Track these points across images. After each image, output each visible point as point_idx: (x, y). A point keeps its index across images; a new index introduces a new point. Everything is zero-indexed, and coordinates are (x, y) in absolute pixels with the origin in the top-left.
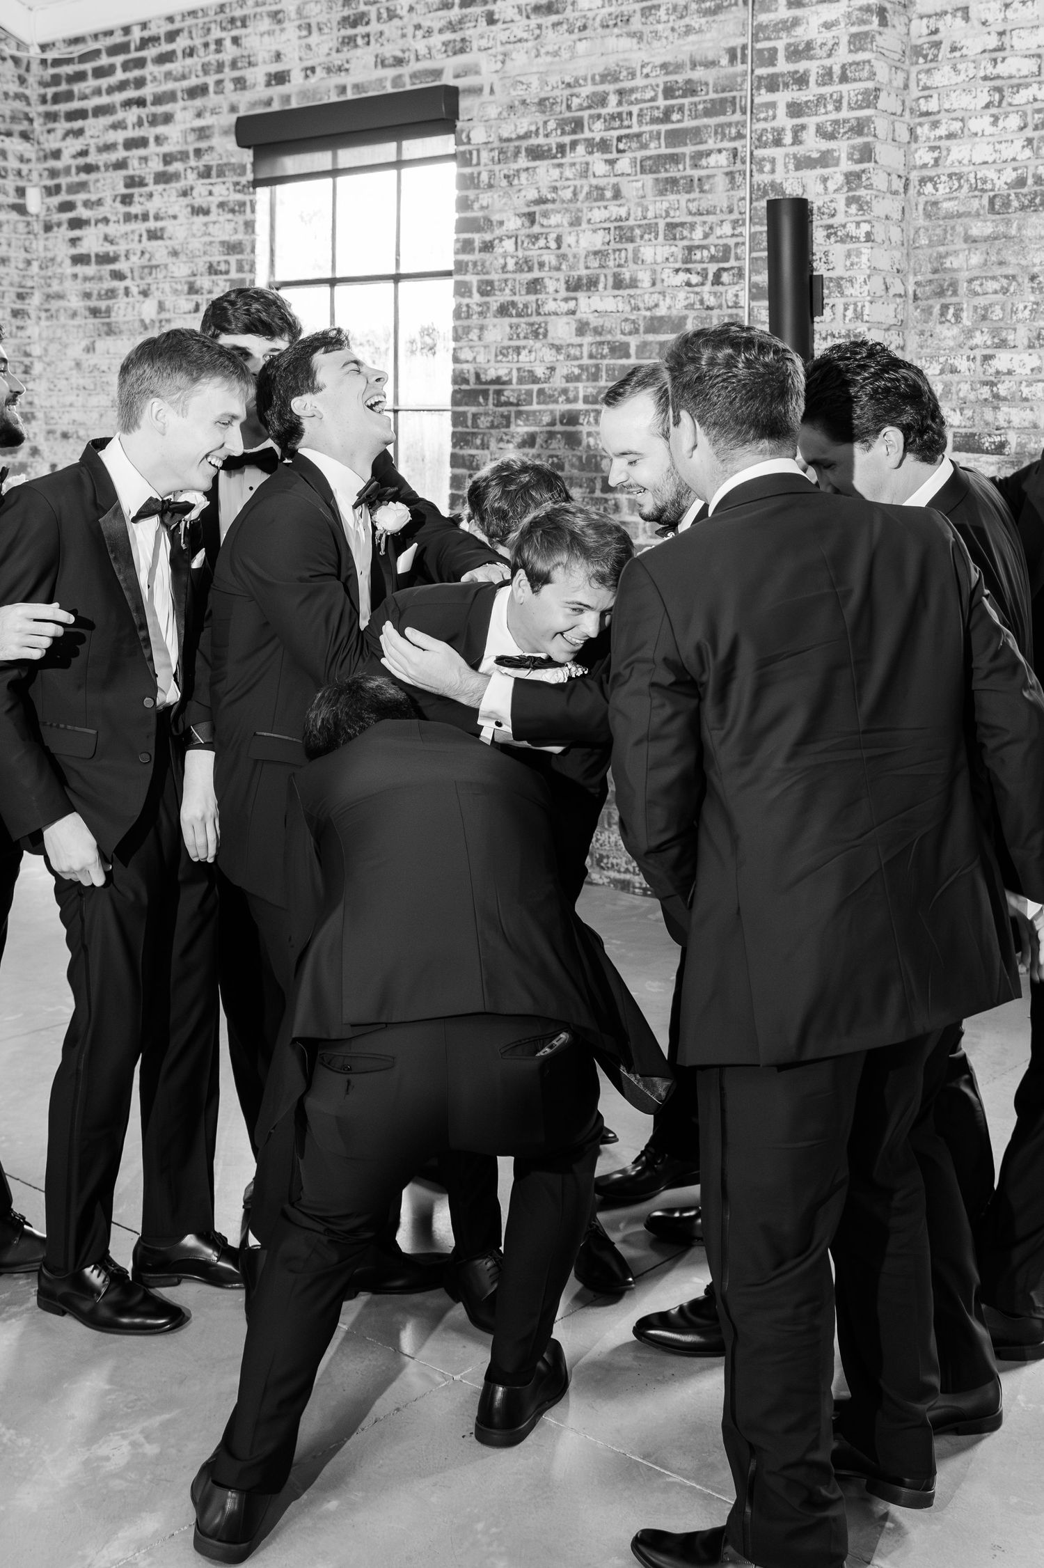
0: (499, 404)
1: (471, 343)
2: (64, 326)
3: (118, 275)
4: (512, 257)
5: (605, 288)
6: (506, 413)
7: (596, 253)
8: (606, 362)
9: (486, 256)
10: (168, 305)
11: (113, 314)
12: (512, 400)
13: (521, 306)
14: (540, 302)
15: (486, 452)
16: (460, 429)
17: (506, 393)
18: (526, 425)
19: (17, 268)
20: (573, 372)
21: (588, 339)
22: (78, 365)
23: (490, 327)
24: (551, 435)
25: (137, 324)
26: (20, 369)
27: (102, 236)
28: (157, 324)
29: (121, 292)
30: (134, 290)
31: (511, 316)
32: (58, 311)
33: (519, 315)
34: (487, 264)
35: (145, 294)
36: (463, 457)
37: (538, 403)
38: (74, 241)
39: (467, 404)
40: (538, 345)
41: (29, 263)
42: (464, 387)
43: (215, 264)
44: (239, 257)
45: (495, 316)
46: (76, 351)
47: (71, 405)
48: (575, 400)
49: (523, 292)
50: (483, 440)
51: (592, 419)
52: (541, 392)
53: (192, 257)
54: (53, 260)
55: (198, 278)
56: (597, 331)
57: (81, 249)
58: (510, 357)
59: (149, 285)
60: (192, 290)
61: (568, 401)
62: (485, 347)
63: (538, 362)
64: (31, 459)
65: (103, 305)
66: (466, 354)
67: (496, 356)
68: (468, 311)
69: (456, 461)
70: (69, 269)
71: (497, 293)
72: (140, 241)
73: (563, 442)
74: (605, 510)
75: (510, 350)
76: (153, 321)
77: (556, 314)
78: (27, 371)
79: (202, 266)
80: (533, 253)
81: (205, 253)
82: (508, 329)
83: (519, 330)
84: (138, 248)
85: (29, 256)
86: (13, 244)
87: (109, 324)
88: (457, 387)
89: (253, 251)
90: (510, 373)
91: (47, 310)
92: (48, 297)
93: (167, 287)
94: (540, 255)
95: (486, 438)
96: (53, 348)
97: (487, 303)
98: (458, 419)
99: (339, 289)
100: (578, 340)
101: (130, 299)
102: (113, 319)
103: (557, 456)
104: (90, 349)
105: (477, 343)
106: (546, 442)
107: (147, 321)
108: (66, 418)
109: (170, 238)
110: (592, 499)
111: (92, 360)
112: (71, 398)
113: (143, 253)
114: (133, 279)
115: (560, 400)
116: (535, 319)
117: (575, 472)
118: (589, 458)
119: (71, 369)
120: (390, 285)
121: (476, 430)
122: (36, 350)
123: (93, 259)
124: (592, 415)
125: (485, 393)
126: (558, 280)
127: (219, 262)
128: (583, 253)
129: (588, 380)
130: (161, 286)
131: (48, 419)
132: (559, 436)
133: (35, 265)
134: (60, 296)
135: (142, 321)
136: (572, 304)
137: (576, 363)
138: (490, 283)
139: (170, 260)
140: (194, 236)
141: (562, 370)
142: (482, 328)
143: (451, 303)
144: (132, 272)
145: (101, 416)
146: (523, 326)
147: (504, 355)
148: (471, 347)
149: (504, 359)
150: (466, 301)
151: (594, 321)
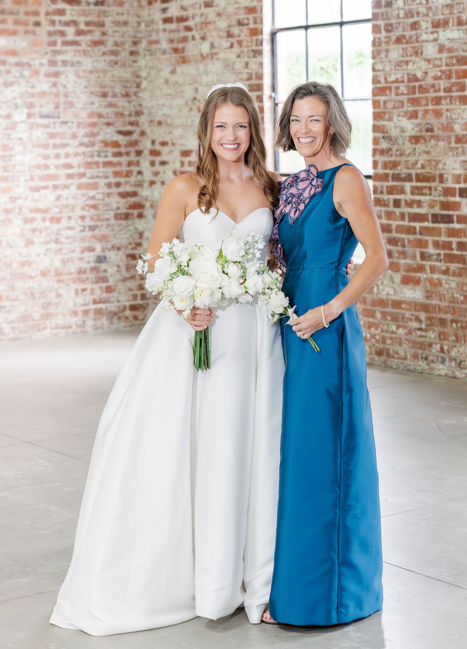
0: (397, 94)
1: (382, 60)
2: (158, 59)
3: (188, 29)
4: (402, 9)
5: (453, 25)
6: (401, 100)
7: (447, 6)
8: (455, 68)
9: (388, 10)
10: (216, 44)
11: (186, 51)
12: (405, 92)
13: (408, 37)
14: (418, 35)
15: (391, 123)
16: (377, 110)
17: (402, 88)
18: (413, 106)
19: (133, 27)
20: (437, 75)
21: (445, 55)
22: (167, 81)
23: (392, 50)
24: (426, 111)
25: (199, 56)
26: (135, 85)
27: (179, 7)
28: (210, 56)
29: (190, 38)
30: (197, 37)
31: (403, 43)
32: (155, 50)
33: (407, 43)
34: (389, 14)
35: (203, 38)
36: (379, 127)
37: (420, 93)
38: (164, 10)
39: (381, 95)
40: (418, 59)
41: (139, 24)
42: (379, 85)
43: (241, 20)
44: (254, 15)
45: (394, 44)
46: (165, 73)
47: (163, 105)
48: (439, 90)
49: (409, 29)
50: (389, 116)
51: (448, 101)
52: (420, 86)
53: (229, 17)
54: (152, 21)
55: (232, 28)
56: (450, 50)
57: (168, 15)
58: (403, 67)
59: (205, 34)
60: (229, 35)
61: (435, 91)
62: (390, 61)
63: (418, 70)
64: (140, 138)
65: (180, 46)
66: (379, 67)
67: (395, 66)
68: (379, 42)
69: (375, 129)
70: (161, 26)
71: (395, 30)
72: (200, 8)
73: (433, 115)
74: (457, 154)
75: (403, 63)
76: (208, 55)
77: (427, 41)
78: (138, 86)
79: (234, 22)
80: (414, 7)
81: (236, 14)
82: (401, 51)
83: (407, 51)
84: (198, 12)
85: (139, 20)
86: (131, 13)
87: (183, 58)
88: (375, 85)
89: (262, 12)
90: (403, 77)
91: (149, 50)
92: (151, 43)
93: (215, 34)
94: (417, 8)
95: (391, 115)
96: (153, 72)
97: (389, 37)
98: (376, 104)
99: (309, 31)
100: (439, 56)
101: (195, 42)
102: (186, 54)
103: (430, 124)
104: (173, 72)
105: (386, 60)
106: (424, 115)
107: (205, 54)
108: (160, 113)
109: (217, 6)
110: (449, 148)
111: (174, 78)
112: (162, 102)
113: (202, 15)
114: (197, 30)
115: (432, 90)
116: (416, 44)
117: (440, 133)
118: (447, 125)
119: (163, 84)
120: (338, 28)
121: (385, 110)
122: (143, 74)
123: (175, 20)
124: (448, 99)
125: (390, 89)
126: (427, 22)
127: (243, 19)
128: (440, 6)
129: (445, 78)
130: (212, 33)
131: (150, 114)
132: (431, 112)
133: (143, 26)
134: (157, 42)
135: (202, 55)
136: (435, 35)
137: (439, 69)
138: (391, 25)
139: (216, 19)
140: (229, 4)
141: (431, 74)
142: (387, 51)
143: (370, 37)
144: (196, 25)
145: (180, 110)
146: (410, 49)
147: (401, 66)
148: (382, 62)
149: (400, 68)
150: (378, 36)
151: (448, 45)
